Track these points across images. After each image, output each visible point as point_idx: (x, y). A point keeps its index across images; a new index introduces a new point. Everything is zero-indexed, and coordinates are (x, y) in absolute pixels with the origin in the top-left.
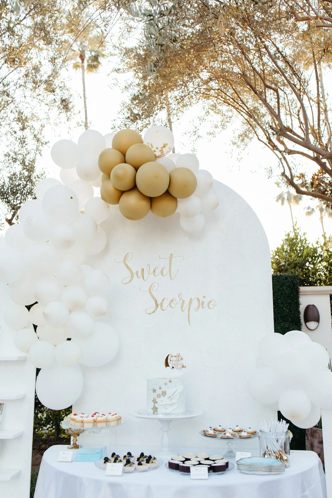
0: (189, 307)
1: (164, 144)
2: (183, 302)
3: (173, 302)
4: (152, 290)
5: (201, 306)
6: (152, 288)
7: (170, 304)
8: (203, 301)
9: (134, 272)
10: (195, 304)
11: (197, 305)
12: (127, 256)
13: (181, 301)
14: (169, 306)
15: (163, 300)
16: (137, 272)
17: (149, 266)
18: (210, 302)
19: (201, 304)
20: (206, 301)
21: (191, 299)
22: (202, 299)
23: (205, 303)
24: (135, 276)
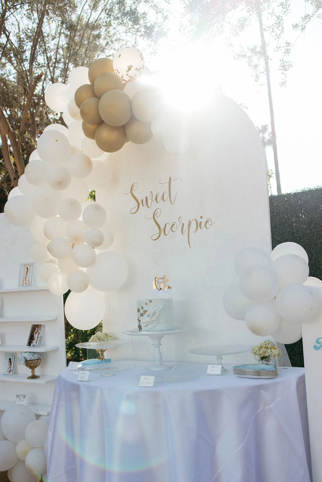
0: (189, 230)
1: (128, 67)
2: (183, 224)
3: (174, 226)
4: (155, 216)
5: (199, 227)
6: (155, 214)
7: (172, 228)
8: (200, 222)
9: (140, 201)
10: (193, 225)
11: (196, 227)
12: (133, 186)
13: (181, 224)
14: (171, 230)
15: (166, 225)
16: (142, 200)
17: (152, 193)
18: (207, 221)
19: (199, 225)
20: (203, 221)
21: (190, 221)
22: (199, 220)
23: (202, 223)
24: (141, 205)
